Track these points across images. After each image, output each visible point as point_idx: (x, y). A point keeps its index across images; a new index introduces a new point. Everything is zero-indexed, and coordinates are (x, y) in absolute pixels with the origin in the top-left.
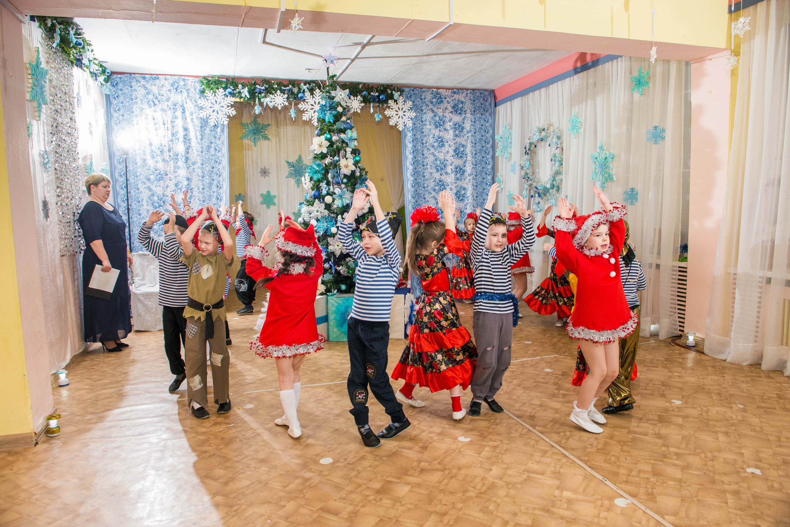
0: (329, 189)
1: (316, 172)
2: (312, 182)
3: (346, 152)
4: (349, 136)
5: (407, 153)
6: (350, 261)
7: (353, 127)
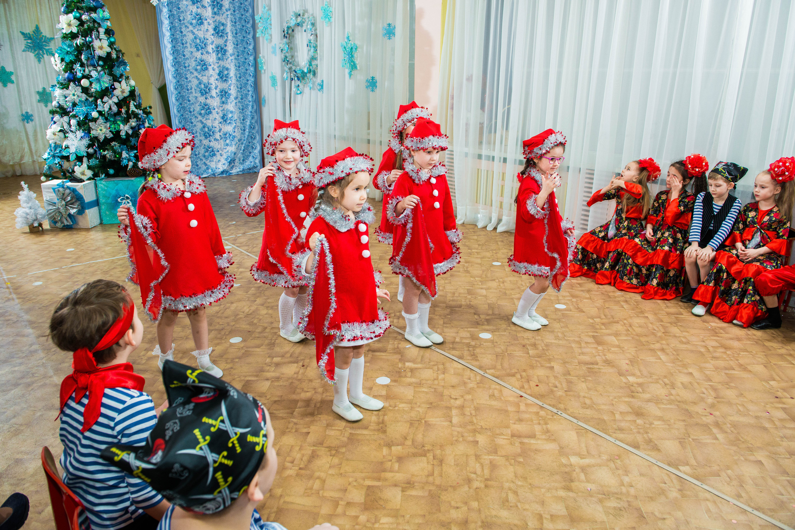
0: (84, 71)
1: (67, 53)
2: (64, 63)
3: (99, 32)
4: (101, 16)
5: (164, 30)
6: (115, 145)
7: (103, 5)
